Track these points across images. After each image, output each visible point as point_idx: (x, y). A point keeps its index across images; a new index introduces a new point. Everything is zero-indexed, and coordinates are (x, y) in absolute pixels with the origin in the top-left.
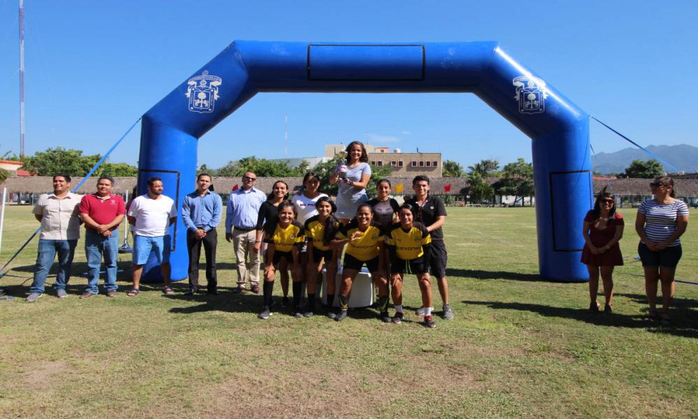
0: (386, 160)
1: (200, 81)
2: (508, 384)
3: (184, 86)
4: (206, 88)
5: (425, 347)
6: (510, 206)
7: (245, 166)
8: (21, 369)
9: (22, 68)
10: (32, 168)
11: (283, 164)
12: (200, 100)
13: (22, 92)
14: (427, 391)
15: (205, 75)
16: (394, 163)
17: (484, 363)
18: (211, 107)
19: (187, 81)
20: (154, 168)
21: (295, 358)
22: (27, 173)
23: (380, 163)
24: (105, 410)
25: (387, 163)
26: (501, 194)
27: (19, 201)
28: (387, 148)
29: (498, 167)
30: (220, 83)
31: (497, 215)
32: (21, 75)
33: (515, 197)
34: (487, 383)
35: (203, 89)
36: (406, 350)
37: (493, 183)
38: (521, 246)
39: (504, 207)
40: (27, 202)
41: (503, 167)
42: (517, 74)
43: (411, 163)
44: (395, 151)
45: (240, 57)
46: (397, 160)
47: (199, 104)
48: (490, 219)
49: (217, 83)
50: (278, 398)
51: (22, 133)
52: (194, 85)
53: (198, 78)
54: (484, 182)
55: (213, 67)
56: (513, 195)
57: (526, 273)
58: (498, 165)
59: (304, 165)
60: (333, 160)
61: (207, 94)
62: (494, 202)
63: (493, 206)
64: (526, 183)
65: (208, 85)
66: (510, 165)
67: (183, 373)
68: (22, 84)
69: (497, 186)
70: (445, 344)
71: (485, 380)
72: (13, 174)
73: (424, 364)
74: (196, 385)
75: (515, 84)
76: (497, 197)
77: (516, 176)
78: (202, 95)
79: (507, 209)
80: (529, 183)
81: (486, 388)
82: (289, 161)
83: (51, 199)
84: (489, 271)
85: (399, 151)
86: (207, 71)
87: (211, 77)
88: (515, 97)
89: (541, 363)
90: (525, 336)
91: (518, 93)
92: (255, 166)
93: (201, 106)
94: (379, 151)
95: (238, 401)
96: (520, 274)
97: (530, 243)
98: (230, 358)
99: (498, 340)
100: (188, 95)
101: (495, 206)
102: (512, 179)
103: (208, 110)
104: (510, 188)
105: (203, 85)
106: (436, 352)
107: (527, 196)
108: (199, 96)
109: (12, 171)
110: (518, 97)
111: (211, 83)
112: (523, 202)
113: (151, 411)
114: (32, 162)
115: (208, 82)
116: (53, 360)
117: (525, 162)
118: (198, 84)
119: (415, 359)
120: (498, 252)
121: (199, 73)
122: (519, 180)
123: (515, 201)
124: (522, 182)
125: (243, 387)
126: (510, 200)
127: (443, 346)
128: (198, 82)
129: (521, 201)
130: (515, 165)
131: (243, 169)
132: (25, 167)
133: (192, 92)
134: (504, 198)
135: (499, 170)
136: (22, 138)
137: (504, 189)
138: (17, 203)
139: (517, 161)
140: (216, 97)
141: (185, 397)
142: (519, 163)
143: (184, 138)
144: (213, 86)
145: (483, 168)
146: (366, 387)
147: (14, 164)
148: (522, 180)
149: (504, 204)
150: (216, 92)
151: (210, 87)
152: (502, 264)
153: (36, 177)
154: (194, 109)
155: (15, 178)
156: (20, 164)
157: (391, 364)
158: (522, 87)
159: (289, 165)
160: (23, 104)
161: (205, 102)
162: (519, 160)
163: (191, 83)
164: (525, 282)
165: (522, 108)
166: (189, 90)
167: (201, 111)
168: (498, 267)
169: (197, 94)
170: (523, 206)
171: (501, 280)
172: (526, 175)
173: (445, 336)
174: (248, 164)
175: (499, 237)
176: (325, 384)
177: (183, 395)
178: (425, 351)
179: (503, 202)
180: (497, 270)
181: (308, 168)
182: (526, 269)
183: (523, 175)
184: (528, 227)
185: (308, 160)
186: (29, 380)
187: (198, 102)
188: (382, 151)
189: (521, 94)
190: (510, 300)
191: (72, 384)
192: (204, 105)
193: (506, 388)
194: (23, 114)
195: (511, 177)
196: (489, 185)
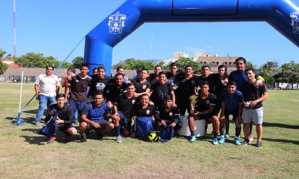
0: (209, 61)
1: (115, 17)
2: (277, 175)
3: (107, 20)
4: (118, 21)
5: (232, 156)
6: (284, 89)
7: (128, 64)
8: (41, 154)
9: (14, 10)
10: (19, 63)
11: (150, 62)
12: (115, 27)
13: (14, 23)
14: (234, 175)
15: (118, 14)
16: (214, 63)
17: (264, 165)
18: (120, 31)
19: (108, 17)
20: (91, 63)
21: (166, 157)
22: (17, 66)
23: (205, 63)
24: (82, 172)
25: (209, 63)
26: (278, 82)
27: (13, 80)
28: (210, 54)
29: (278, 66)
30: (125, 18)
31: (275, 94)
32: (14, 13)
33: (287, 84)
34: (265, 174)
35: (116, 22)
36: (222, 157)
37: (274, 75)
38: (289, 111)
39: (280, 89)
40: (17, 81)
41: (281, 66)
42: (293, 11)
43: (224, 62)
44: (215, 56)
45: (136, 4)
46: (216, 61)
47: (115, 29)
48: (271, 96)
49: (124, 18)
50: (159, 172)
51: (15, 45)
52: (112, 19)
53: (114, 15)
54: (268, 74)
55: (121, 10)
56: (286, 82)
57: (291, 124)
58: (278, 65)
59: (162, 63)
60: (178, 61)
61: (119, 24)
62: (274, 87)
63: (273, 89)
64: (295, 75)
65: (119, 19)
66: (285, 64)
67: (113, 160)
68: (14, 18)
69: (276, 77)
70: (243, 156)
71: (264, 172)
72: (10, 66)
73: (232, 164)
74: (120, 165)
75: (291, 16)
76: (276, 84)
77: (290, 71)
78: (116, 25)
79: (282, 91)
80: (296, 75)
81: (265, 176)
82: (153, 61)
83: (45, 77)
84: (269, 123)
85: (217, 56)
86: (118, 12)
87: (120, 15)
88: (291, 24)
89: (295, 167)
90: (288, 155)
91: (293, 22)
92: (134, 64)
93: (116, 30)
94: (205, 56)
95: (141, 172)
96: (287, 125)
97: (295, 109)
98: (134, 155)
99: (272, 156)
100: (109, 24)
101: (275, 89)
102: (286, 73)
103: (119, 33)
104: (285, 78)
105: (117, 19)
106: (238, 159)
107: (295, 83)
108: (114, 25)
109: (9, 65)
110: (292, 24)
111: (121, 18)
112: (292, 87)
113: (102, 173)
114: (19, 60)
115: (119, 17)
116: (53, 151)
117: (295, 63)
118: (114, 19)
119: (227, 162)
120: (275, 113)
121: (115, 13)
122: (290, 73)
123: (287, 86)
124: (292, 75)
125: (143, 167)
126: (284, 85)
127: (242, 156)
128: (114, 18)
129: (291, 86)
130: (288, 64)
131: (127, 65)
132: (16, 62)
133: (111, 23)
134: (280, 84)
135: (278, 67)
136: (15, 47)
137: (281, 79)
138: (12, 81)
139: (290, 62)
140: (123, 25)
141: (116, 169)
142: (291, 63)
143: (106, 47)
144: (122, 20)
145: (268, 66)
146: (203, 171)
147: (10, 61)
148: (292, 74)
149: (280, 88)
150: (123, 23)
151: (120, 20)
152: (278, 120)
153: (21, 68)
154: (112, 32)
155: (11, 68)
156: (13, 61)
157: (215, 163)
158: (295, 18)
159: (153, 63)
160: (15, 29)
161: (117, 28)
162: (291, 61)
163: (111, 18)
164: (290, 129)
165: (295, 30)
166: (110, 22)
167: (115, 33)
168: (275, 121)
169: (113, 24)
170: (292, 89)
171: (276, 127)
172: (295, 71)
173: (243, 152)
174: (130, 63)
175: (276, 106)
176: (182, 168)
177: (115, 168)
178: (232, 158)
179: (279, 87)
180: (273, 123)
181: (164, 65)
182: (291, 122)
183: (293, 71)
184: (294, 101)
185: (164, 61)
186: (45, 158)
187: (114, 28)
188: (207, 56)
189: (295, 22)
190: (281, 137)
191: (65, 161)
192: (117, 30)
193: (275, 177)
194: (15, 35)
195: (285, 72)
196: (271, 76)
